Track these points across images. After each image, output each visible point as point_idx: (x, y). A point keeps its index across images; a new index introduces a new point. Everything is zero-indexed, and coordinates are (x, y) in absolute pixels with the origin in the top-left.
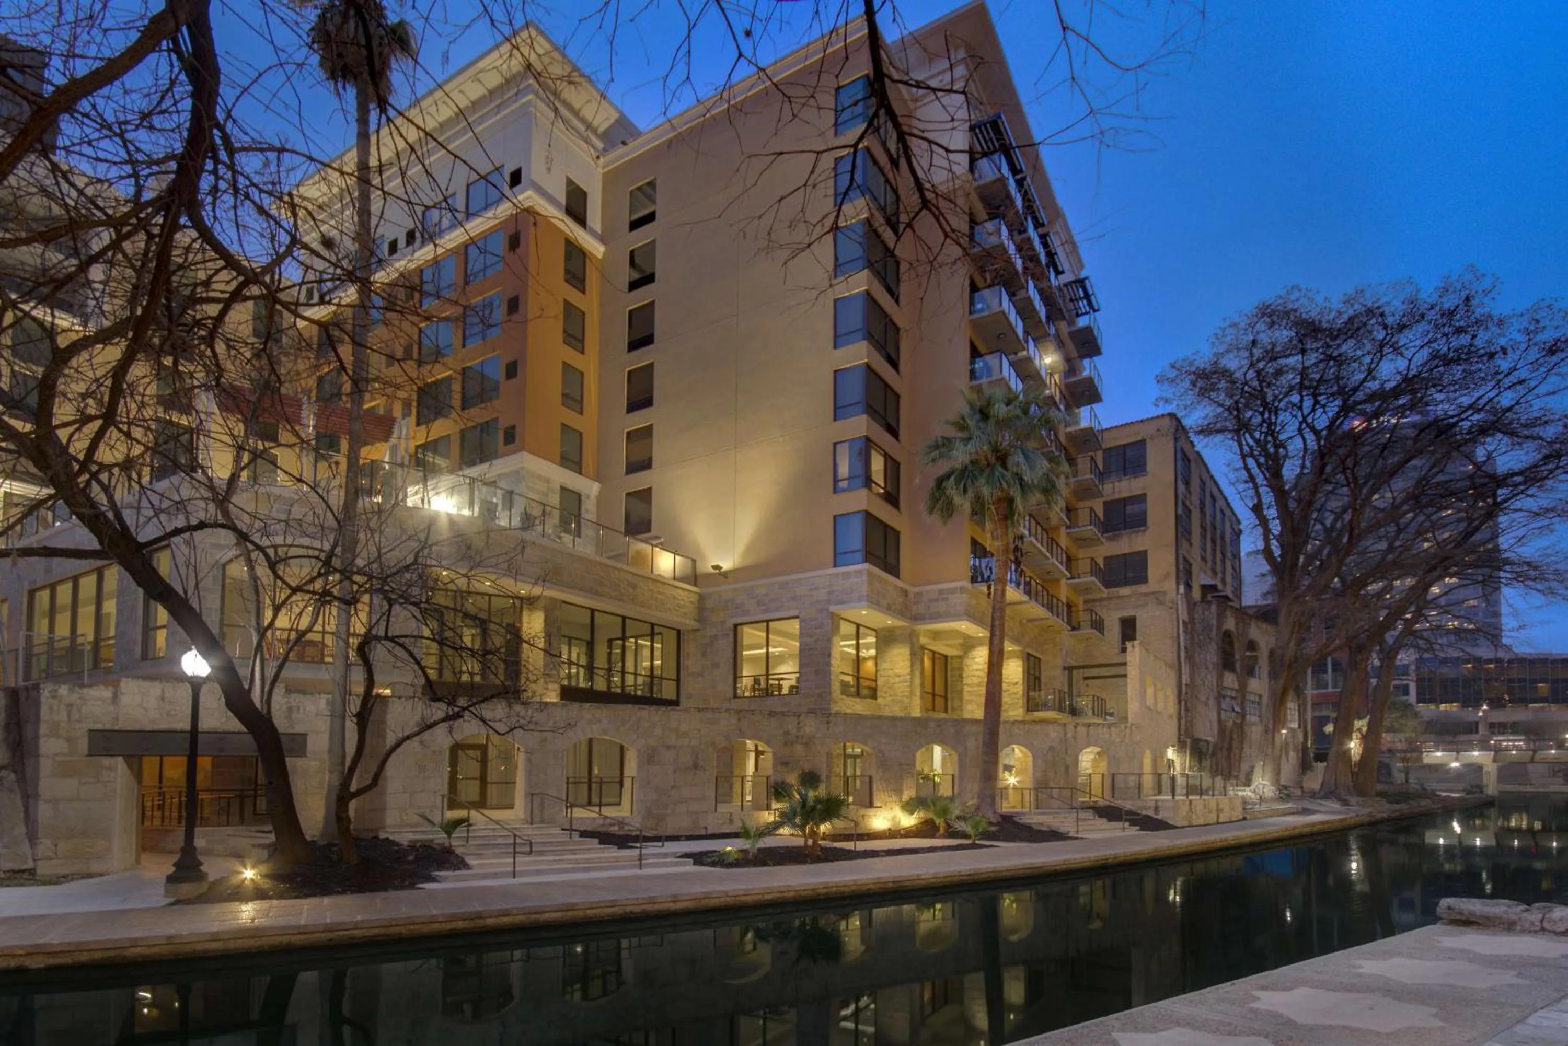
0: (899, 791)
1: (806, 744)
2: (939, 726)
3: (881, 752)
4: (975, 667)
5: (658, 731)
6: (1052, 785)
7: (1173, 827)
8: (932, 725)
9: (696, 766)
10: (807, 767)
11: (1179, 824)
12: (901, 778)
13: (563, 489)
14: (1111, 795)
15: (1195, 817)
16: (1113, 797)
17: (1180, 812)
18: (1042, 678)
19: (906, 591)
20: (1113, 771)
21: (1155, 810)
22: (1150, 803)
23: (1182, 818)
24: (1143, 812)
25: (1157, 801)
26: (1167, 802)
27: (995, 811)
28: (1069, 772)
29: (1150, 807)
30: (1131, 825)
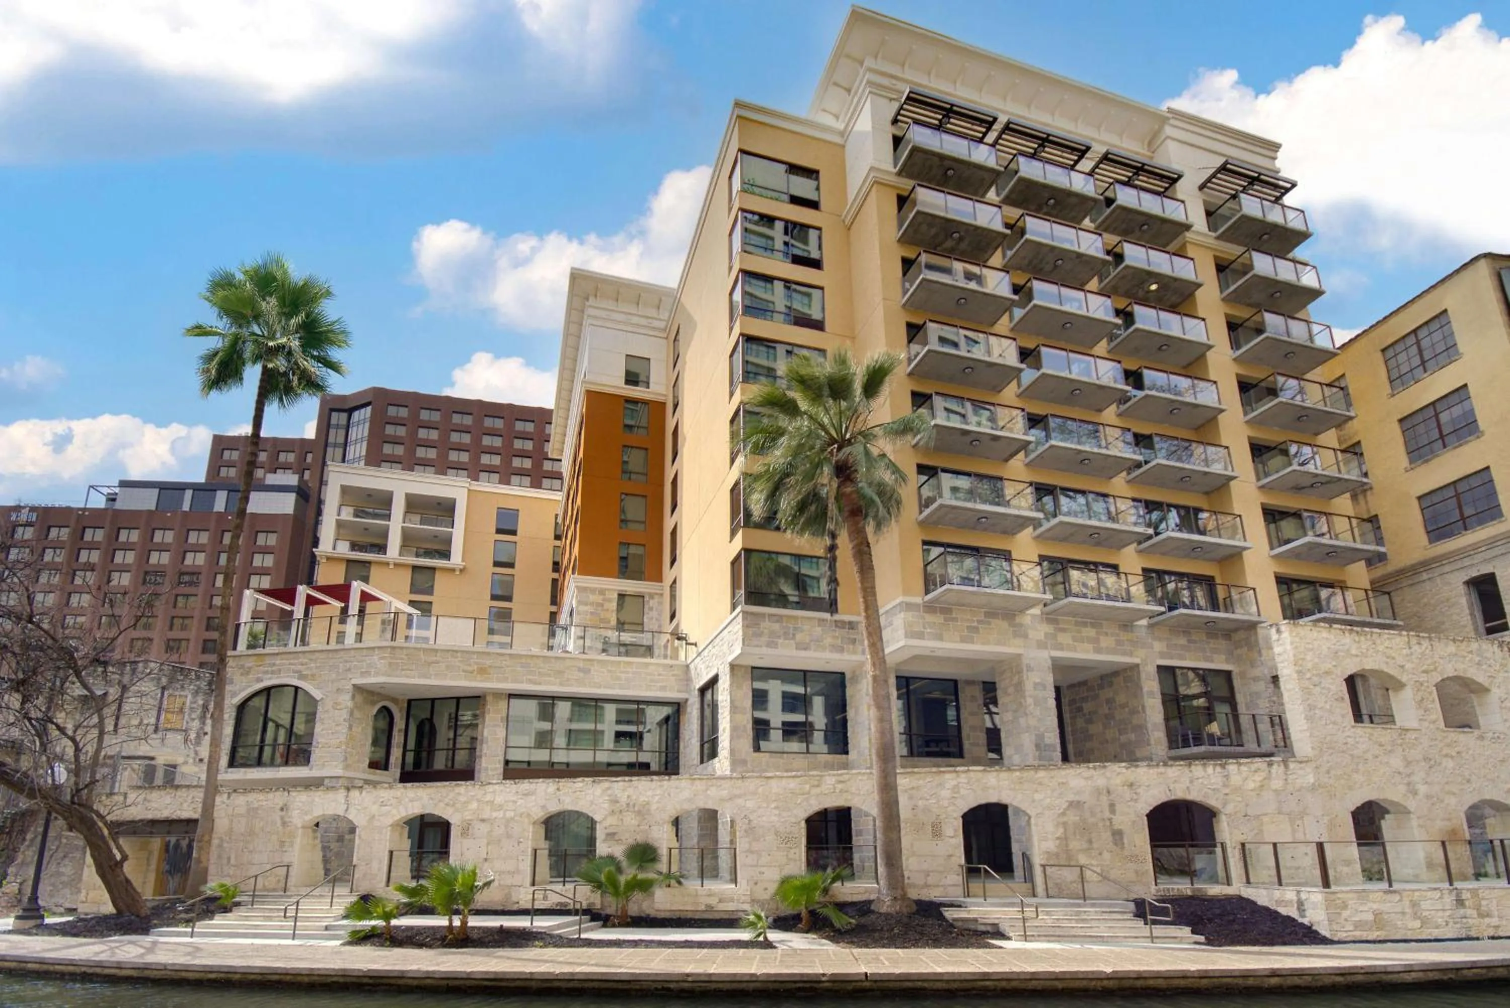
0: (776, 867)
2: (840, 782)
3: (746, 817)
6: (1083, 860)
7: (1327, 941)
8: (828, 781)
11: (1340, 936)
12: (779, 849)
13: (622, 596)
14: (1244, 880)
15: (1417, 924)
16: (1248, 881)
17: (1345, 914)
18: (1239, 698)
19: (850, 623)
20: (1242, 838)
21: (1298, 909)
22: (1290, 894)
23: (1358, 925)
24: (1283, 911)
25: (1298, 892)
26: (1315, 896)
27: (904, 897)
28: (1122, 839)
29: (1291, 901)
30: (1193, 932)
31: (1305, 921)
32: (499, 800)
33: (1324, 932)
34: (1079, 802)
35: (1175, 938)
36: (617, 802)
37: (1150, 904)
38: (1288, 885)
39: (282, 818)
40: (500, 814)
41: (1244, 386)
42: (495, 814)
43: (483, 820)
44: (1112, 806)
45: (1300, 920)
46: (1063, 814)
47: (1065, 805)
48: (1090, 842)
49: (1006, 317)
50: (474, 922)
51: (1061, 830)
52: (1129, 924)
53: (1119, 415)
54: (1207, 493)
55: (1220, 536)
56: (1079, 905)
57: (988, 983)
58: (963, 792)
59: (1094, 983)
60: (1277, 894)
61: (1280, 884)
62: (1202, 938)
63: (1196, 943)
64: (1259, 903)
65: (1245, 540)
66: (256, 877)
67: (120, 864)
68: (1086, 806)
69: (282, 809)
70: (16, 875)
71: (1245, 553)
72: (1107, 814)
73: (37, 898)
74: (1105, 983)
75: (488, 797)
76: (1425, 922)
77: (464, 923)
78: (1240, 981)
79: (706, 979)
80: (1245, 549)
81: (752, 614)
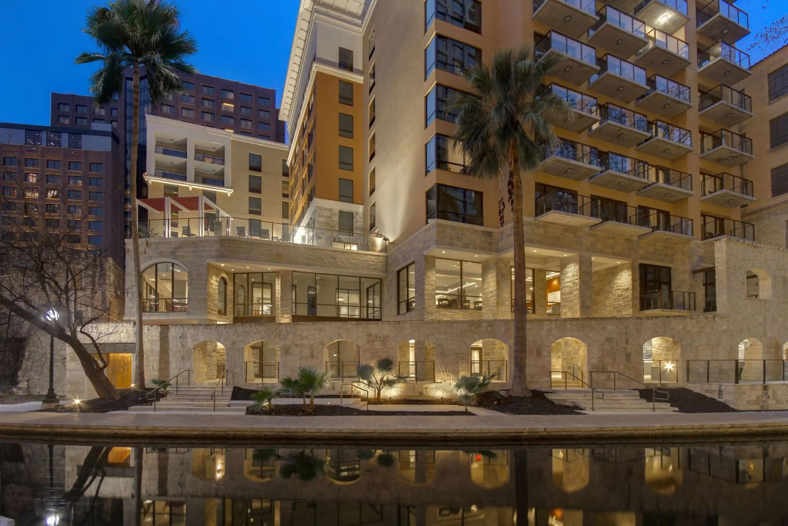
0: (455, 372)
1: (383, 341)
2: (490, 325)
3: (440, 345)
4: (567, 280)
5: (291, 337)
6: (610, 369)
7: (734, 410)
8: (484, 325)
9: (312, 356)
10: (384, 356)
11: (741, 408)
12: (457, 363)
13: (341, 212)
14: (686, 379)
15: (774, 402)
16: (688, 381)
17: (744, 397)
18: (673, 282)
19: (490, 232)
20: (688, 358)
21: (719, 394)
22: (715, 387)
23: (749, 402)
24: (709, 395)
25: (720, 386)
26: (729, 387)
27: (526, 388)
28: (630, 358)
29: (715, 391)
30: (671, 406)
31: (722, 400)
32: (305, 334)
33: (732, 406)
34: (611, 338)
35: (664, 409)
36: (371, 335)
37: (655, 391)
38: (712, 382)
39: (181, 342)
40: (306, 342)
41: (703, 93)
42: (303, 342)
43: (296, 346)
44: (627, 341)
45: (719, 400)
46: (603, 344)
47: (605, 339)
48: (614, 359)
49: (586, 34)
50: (317, 402)
51: (601, 353)
52: (639, 401)
53: (637, 106)
54: (673, 160)
55: (680, 187)
56: (612, 392)
57: (602, 432)
58: (553, 332)
59: (651, 432)
60: (706, 386)
61: (708, 381)
62: (677, 409)
63: (674, 411)
64: (694, 391)
65: (692, 190)
66: (177, 376)
67: (102, 370)
68: (615, 340)
69: (181, 338)
70: (23, 377)
71: (690, 199)
72: (624, 345)
73: (53, 390)
74: (656, 432)
75: (299, 332)
76: (778, 402)
77: (312, 402)
78: (716, 430)
79: (467, 432)
80: (691, 195)
81: (442, 225)
